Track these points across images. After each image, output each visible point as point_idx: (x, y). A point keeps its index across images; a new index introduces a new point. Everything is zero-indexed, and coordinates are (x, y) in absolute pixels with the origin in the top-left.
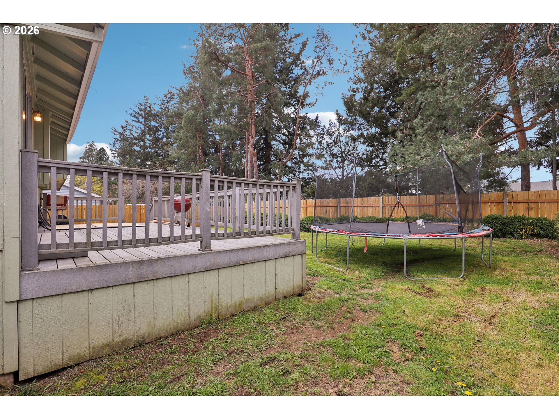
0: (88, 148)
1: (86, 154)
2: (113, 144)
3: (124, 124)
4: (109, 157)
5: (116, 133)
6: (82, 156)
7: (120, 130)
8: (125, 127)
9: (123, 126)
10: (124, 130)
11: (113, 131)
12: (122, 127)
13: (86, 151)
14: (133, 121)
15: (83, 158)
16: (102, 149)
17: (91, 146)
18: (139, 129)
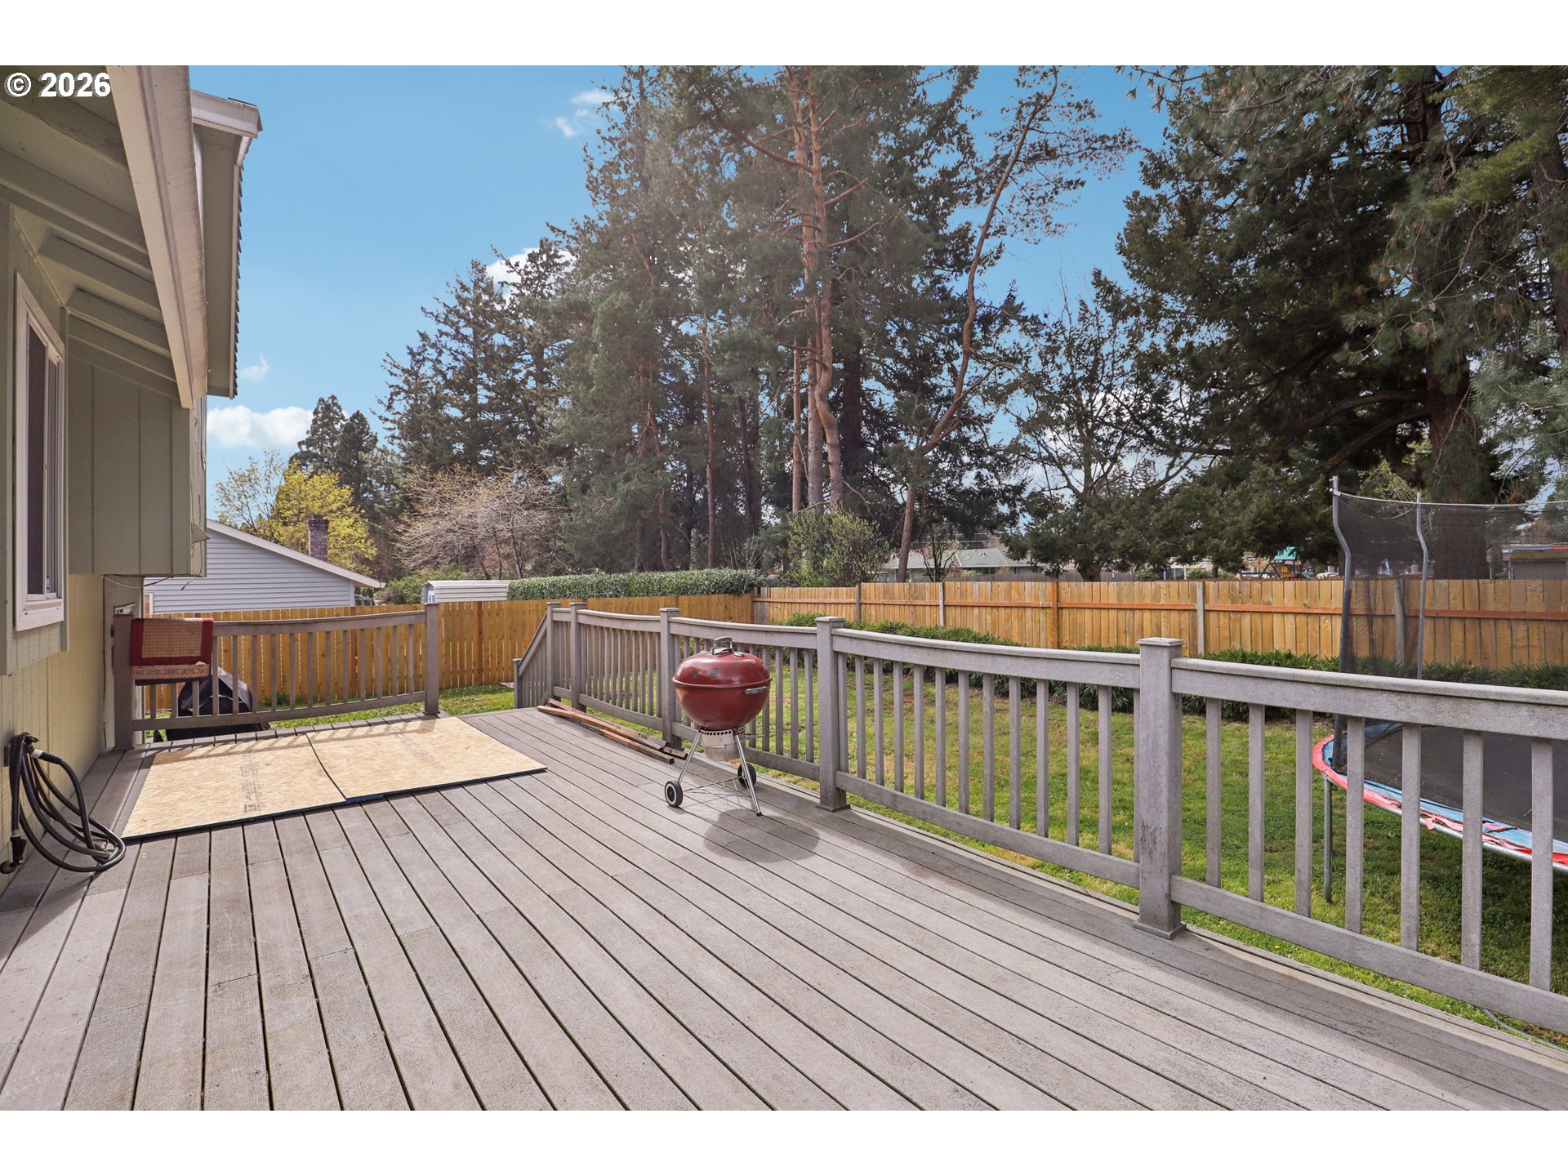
0: (320, 415)
1: (314, 431)
2: (386, 402)
3: (416, 344)
4: (376, 440)
5: (394, 370)
6: (304, 437)
7: (407, 362)
8: (419, 354)
9: (415, 350)
10: (418, 361)
11: (389, 366)
12: (411, 353)
13: (315, 423)
14: (442, 333)
15: (309, 442)
16: (357, 415)
17: (328, 408)
18: (460, 357)
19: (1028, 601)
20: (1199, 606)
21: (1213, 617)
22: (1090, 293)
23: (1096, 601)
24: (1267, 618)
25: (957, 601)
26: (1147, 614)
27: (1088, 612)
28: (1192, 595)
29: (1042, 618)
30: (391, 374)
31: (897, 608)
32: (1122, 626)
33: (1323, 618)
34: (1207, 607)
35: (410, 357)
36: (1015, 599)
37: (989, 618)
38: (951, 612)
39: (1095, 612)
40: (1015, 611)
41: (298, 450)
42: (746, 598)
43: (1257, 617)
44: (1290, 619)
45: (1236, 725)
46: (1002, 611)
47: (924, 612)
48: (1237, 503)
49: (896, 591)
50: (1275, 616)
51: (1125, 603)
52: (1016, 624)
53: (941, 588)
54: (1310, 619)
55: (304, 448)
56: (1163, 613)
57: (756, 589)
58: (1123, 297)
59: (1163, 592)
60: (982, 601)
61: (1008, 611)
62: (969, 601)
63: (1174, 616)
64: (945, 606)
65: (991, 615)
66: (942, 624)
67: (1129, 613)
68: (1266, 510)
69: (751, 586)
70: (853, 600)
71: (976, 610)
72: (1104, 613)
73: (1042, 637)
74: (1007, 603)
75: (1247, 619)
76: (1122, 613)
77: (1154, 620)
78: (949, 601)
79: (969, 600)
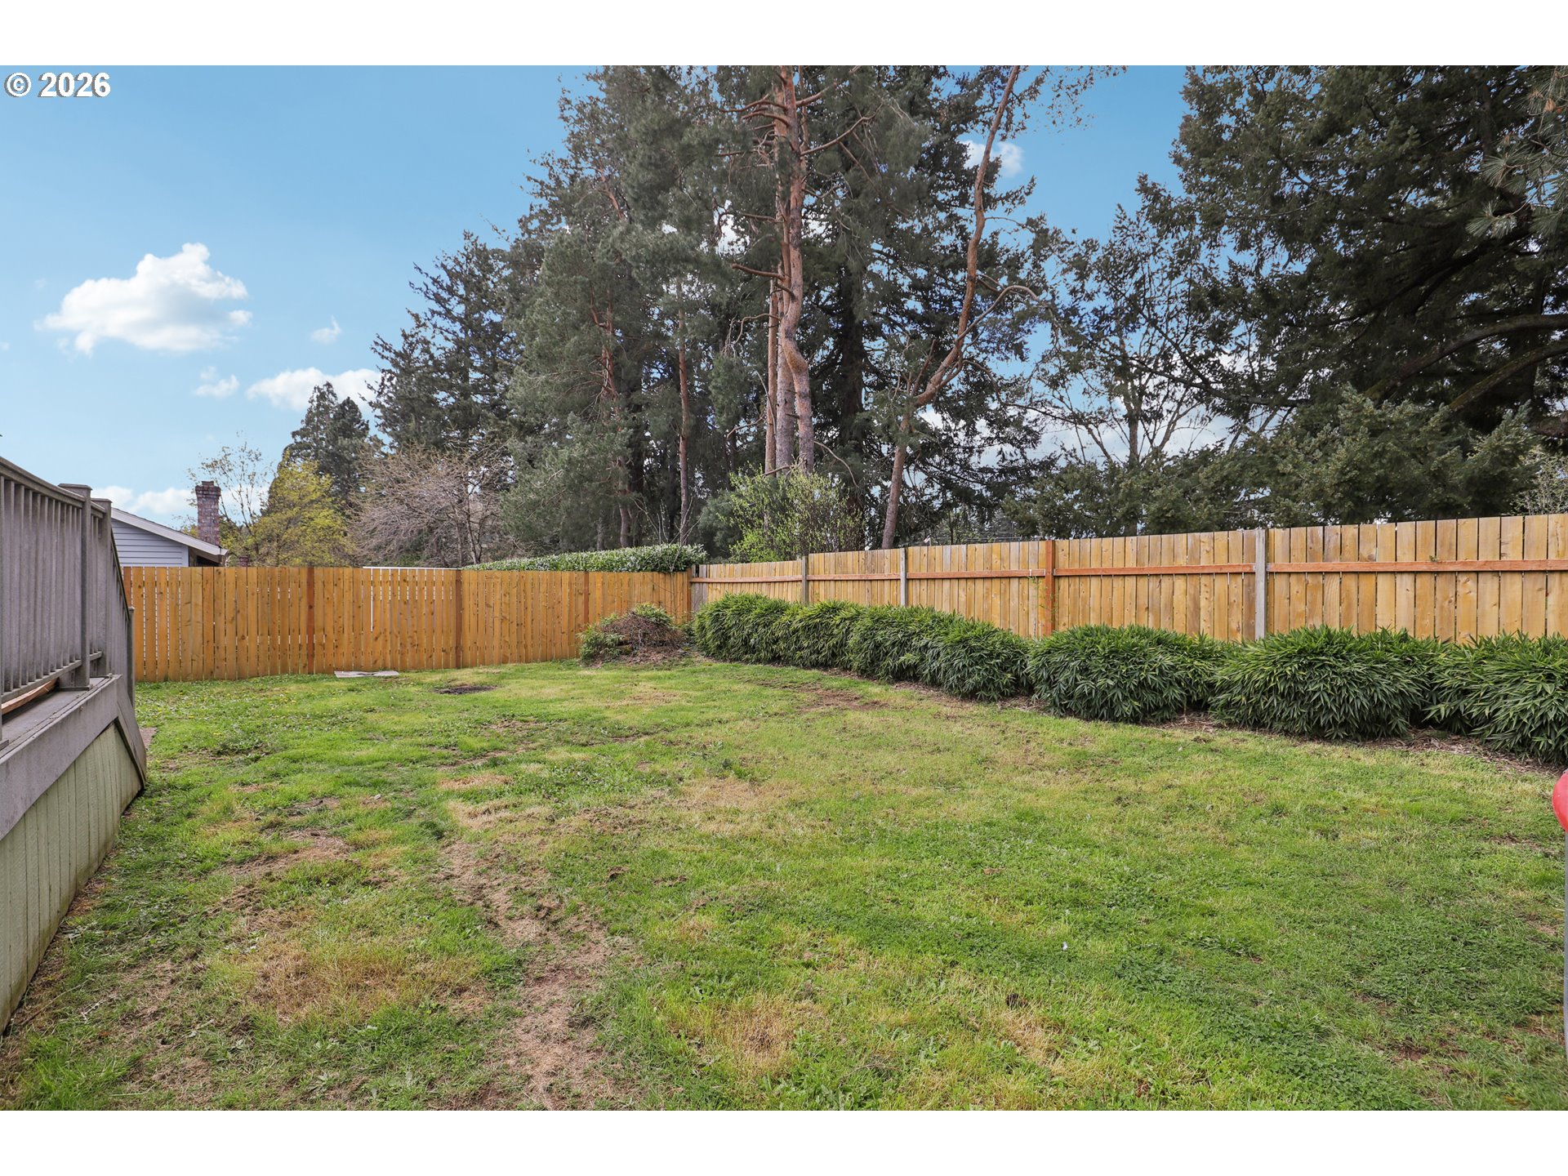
0: (315, 404)
1: (309, 420)
2: (377, 387)
3: (410, 326)
4: (367, 428)
5: (386, 353)
6: (299, 426)
7: (399, 345)
8: (413, 336)
9: (408, 332)
10: (411, 344)
11: (380, 349)
12: (405, 336)
13: (310, 411)
14: (433, 312)
15: (302, 433)
16: (348, 402)
17: (322, 396)
18: (450, 336)
19: (1014, 568)
20: (1259, 567)
21: (1280, 583)
22: (1135, 203)
23: (1107, 565)
24: (1367, 583)
25: (924, 572)
26: (1180, 583)
27: (1095, 582)
28: (1248, 550)
29: (1032, 592)
30: (383, 357)
31: (850, 584)
32: (1143, 601)
33: (1462, 578)
34: (1272, 568)
35: (402, 339)
36: (997, 568)
37: (962, 594)
38: (915, 587)
39: (1106, 581)
40: (996, 582)
41: (292, 441)
42: (681, 578)
43: (1350, 581)
44: (1407, 581)
45: (1314, 746)
46: (979, 583)
47: (882, 590)
48: (1318, 454)
49: (850, 563)
50: (1381, 578)
51: (1148, 567)
52: (997, 601)
53: (903, 556)
54: (1441, 580)
55: (298, 439)
56: (1204, 580)
57: (694, 567)
58: (1173, 205)
59: (1205, 547)
60: (954, 571)
61: (988, 583)
62: (938, 572)
63: (1221, 583)
64: (908, 580)
65: (965, 590)
66: (903, 603)
67: (1154, 582)
68: (1360, 455)
69: (688, 563)
70: (800, 577)
71: (947, 584)
72: (1118, 582)
73: (1032, 620)
74: (986, 573)
75: (1333, 584)
76: (1143, 582)
77: (1191, 591)
78: (912, 573)
79: (938, 570)
